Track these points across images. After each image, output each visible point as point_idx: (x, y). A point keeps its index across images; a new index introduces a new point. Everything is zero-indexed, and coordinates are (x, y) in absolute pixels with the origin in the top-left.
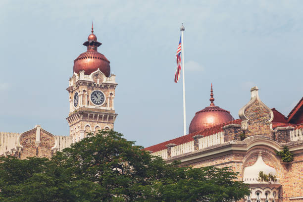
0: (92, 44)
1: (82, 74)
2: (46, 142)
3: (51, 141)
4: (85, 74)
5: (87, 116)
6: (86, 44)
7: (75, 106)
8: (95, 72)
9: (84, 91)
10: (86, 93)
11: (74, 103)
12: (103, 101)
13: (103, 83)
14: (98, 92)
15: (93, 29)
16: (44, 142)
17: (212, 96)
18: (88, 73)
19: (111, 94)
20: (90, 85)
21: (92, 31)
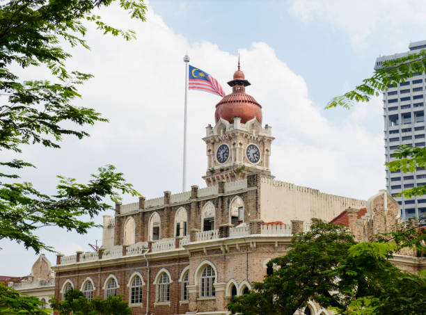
8: (252, 120)
9: (241, 144)
12: (258, 159)
13: (259, 136)
14: (253, 146)
15: (239, 64)
18: (244, 121)
19: (267, 150)
20: (246, 137)
21: (239, 67)
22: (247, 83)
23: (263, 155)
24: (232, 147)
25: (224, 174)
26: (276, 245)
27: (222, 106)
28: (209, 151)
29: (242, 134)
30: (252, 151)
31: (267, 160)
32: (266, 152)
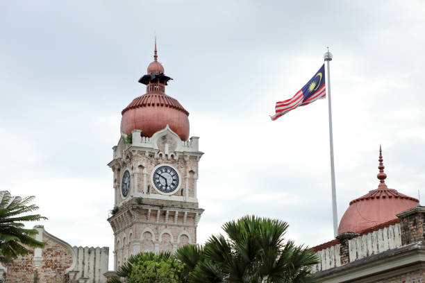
0: (156, 79)
1: (137, 135)
2: (54, 259)
3: (64, 257)
4: (142, 135)
5: (146, 214)
6: (144, 80)
7: (125, 196)
8: (162, 131)
9: (141, 167)
10: (145, 171)
11: (123, 190)
12: (176, 186)
13: (175, 152)
14: (166, 168)
15: (156, 52)
16: (49, 259)
17: (381, 168)
18: (147, 133)
19: (191, 172)
20: (151, 156)
21: (156, 57)
23: (184, 179)
24: (132, 172)
28: (116, 181)
29: (143, 153)
31: (191, 186)
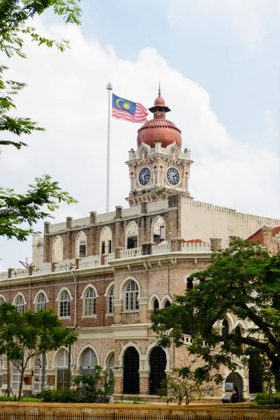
1: (159, 145)
4: (162, 147)
7: (143, 185)
8: (172, 145)
9: (161, 167)
12: (177, 181)
14: (173, 169)
15: (159, 91)
18: (164, 145)
19: (186, 173)
20: (167, 160)
21: (159, 94)
22: (167, 110)
23: (182, 177)
24: (154, 170)
25: (146, 196)
26: (196, 262)
27: (144, 131)
28: (132, 173)
29: (162, 158)
30: (172, 174)
31: (186, 182)
32: (185, 175)
